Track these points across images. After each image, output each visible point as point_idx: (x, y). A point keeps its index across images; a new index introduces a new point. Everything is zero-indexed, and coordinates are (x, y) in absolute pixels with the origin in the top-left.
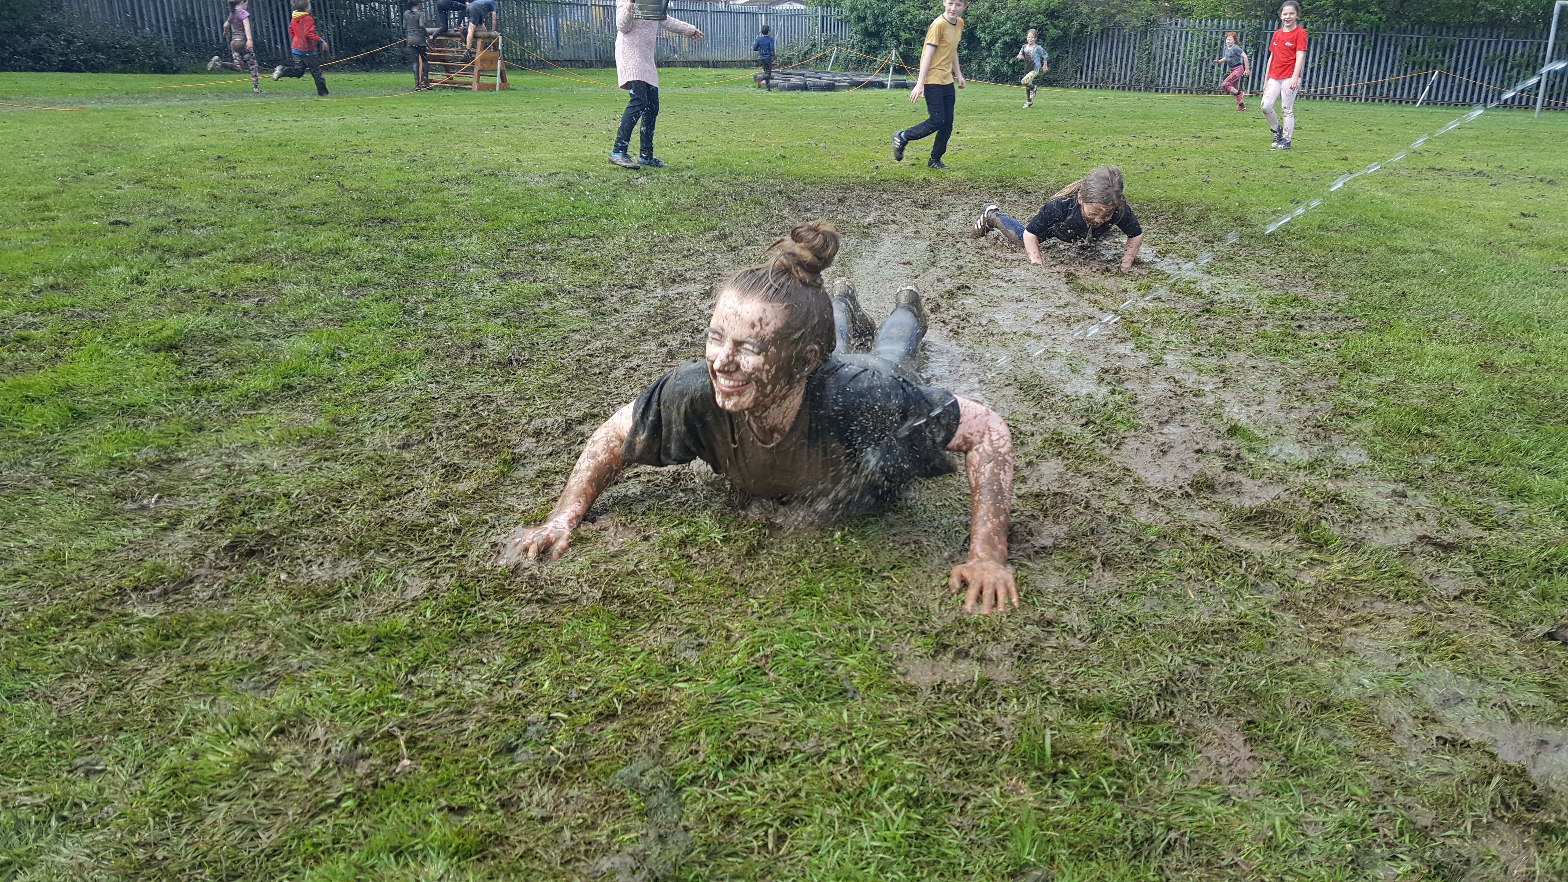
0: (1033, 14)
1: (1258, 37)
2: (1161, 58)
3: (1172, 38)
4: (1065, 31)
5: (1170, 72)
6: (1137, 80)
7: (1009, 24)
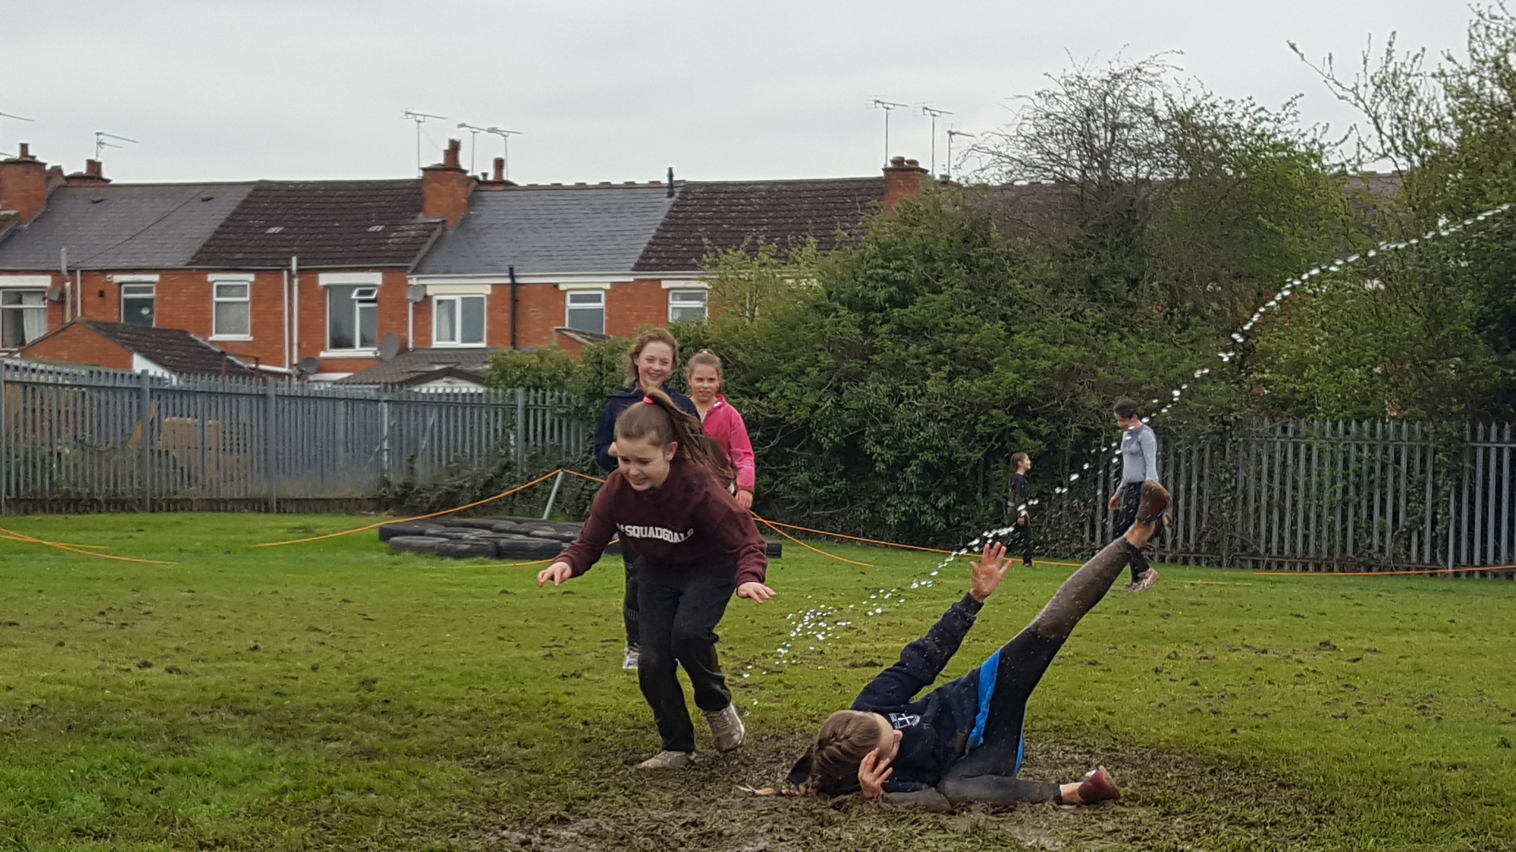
0: (984, 408)
1: (1458, 455)
2: (1258, 499)
3: (1277, 456)
4: (1052, 442)
5: (1281, 526)
6: (1212, 545)
7: (933, 428)
